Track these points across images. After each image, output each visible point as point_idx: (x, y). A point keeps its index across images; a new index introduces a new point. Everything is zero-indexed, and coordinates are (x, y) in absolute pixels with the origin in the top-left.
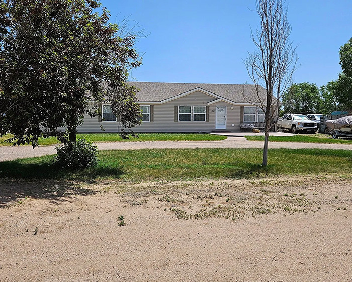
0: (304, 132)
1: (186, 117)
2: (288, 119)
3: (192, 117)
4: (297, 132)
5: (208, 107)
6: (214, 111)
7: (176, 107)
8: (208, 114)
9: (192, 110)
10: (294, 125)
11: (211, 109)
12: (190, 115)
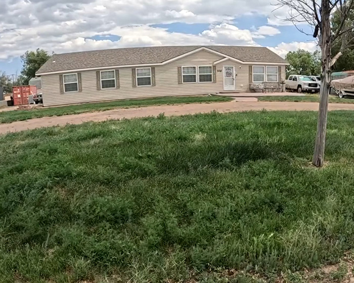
0: (309, 91)
1: (191, 79)
2: (294, 80)
3: (198, 78)
4: (303, 91)
5: (215, 67)
6: (221, 71)
7: (179, 68)
8: (215, 74)
9: (197, 70)
10: (300, 86)
11: (217, 69)
12: (195, 76)
